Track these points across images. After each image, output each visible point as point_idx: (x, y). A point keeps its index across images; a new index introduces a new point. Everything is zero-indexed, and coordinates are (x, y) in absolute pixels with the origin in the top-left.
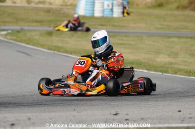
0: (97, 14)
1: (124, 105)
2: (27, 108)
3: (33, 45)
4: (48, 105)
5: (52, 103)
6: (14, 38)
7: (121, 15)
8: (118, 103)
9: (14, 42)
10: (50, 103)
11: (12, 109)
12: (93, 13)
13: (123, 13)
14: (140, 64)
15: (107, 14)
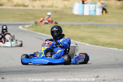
0: (86, 13)
1: (103, 71)
2: (41, 74)
3: (46, 34)
4: (55, 71)
5: (57, 70)
6: (34, 29)
7: (101, 14)
8: (99, 69)
9: (33, 32)
10: (55, 70)
11: (32, 74)
12: (83, 13)
13: (102, 12)
14: (113, 45)
15: (92, 13)
